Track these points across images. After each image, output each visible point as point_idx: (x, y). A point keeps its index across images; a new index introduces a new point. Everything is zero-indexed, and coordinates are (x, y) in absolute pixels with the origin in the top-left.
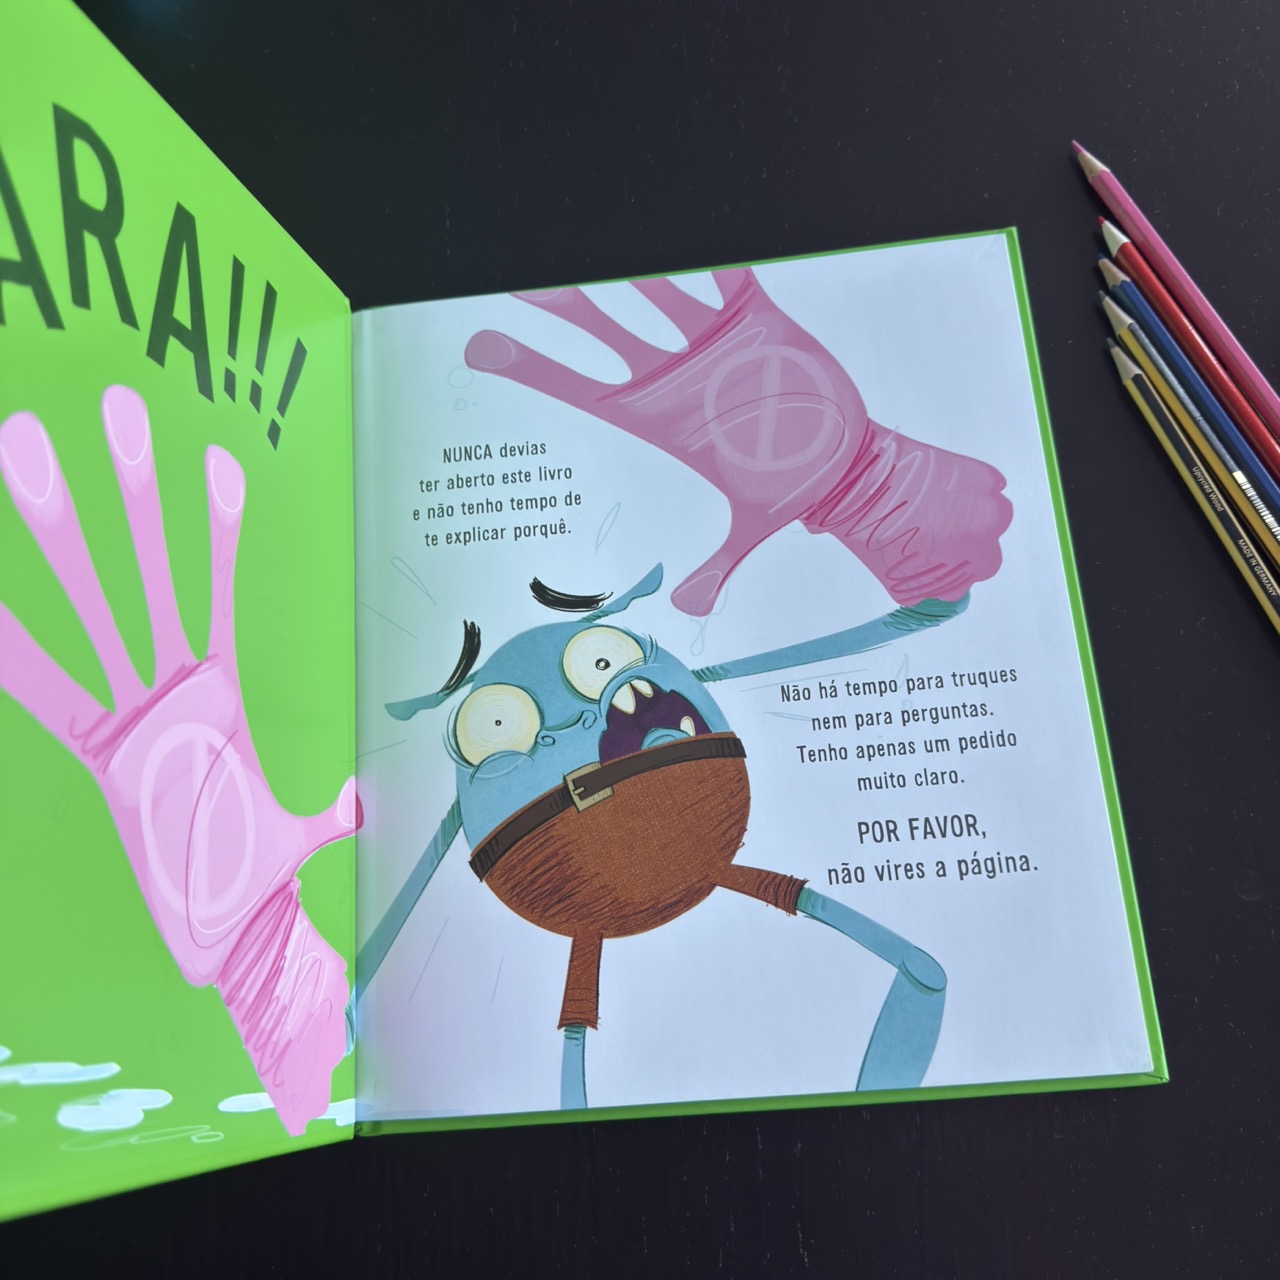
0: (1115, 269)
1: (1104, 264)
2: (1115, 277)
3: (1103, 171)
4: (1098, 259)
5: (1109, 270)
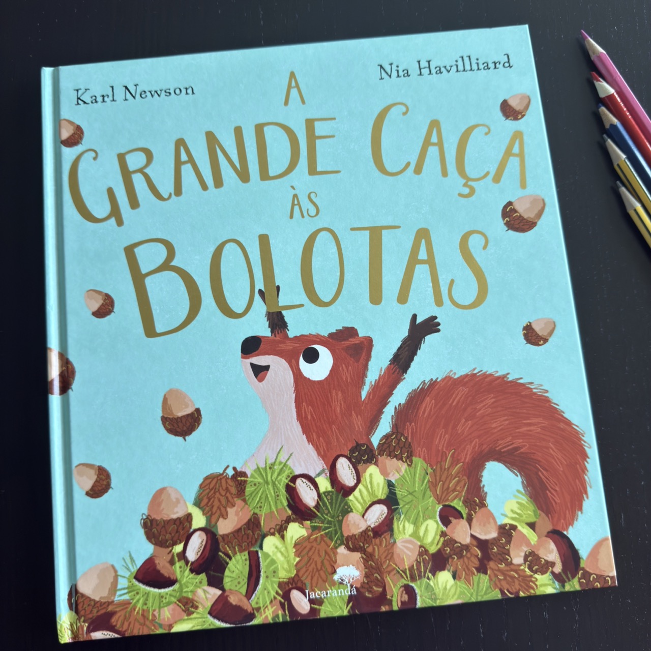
0: (611, 116)
1: (603, 111)
2: (610, 121)
3: (602, 53)
4: (598, 107)
5: (606, 115)
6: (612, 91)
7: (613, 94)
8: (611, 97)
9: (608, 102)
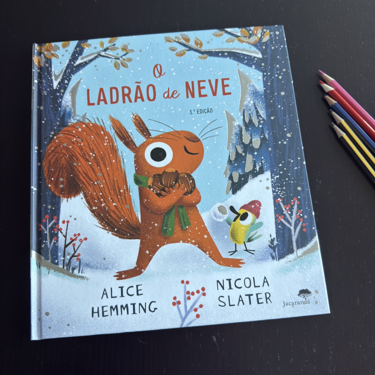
0: (331, 99)
1: (327, 97)
2: (332, 102)
4: (325, 96)
5: (329, 100)
6: (332, 89)
7: (333, 90)
8: (332, 91)
9: (330, 94)
